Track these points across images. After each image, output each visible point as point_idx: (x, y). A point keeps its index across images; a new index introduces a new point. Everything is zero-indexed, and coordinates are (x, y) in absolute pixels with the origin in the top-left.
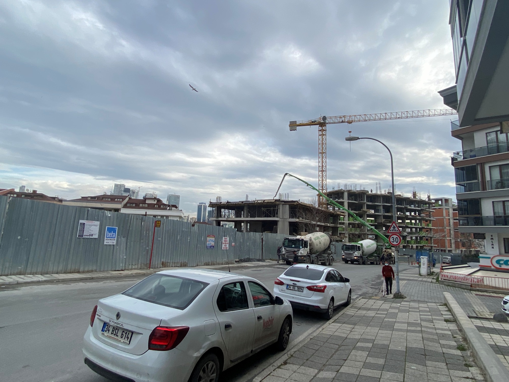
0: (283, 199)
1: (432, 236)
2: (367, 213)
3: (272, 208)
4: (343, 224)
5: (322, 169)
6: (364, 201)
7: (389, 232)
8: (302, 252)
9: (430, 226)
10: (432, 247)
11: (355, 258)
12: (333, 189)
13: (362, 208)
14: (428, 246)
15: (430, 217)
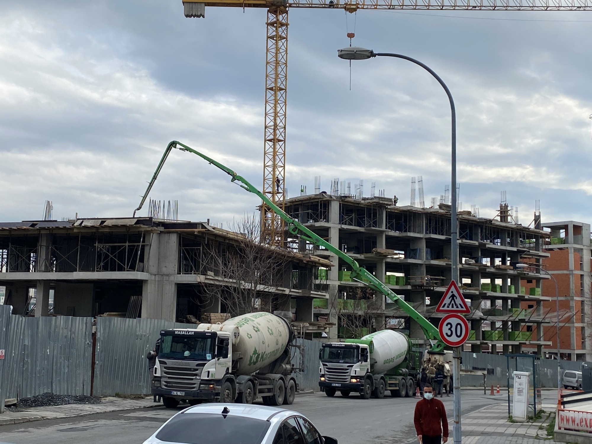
0: (162, 216)
1: (540, 320)
2: (389, 260)
3: (127, 244)
4: (325, 288)
5: (275, 135)
6: (380, 226)
7: (441, 308)
8: (212, 370)
9: (538, 295)
10: (539, 346)
11: (354, 380)
12: (302, 191)
13: (374, 245)
14: (531, 344)
15: (538, 271)
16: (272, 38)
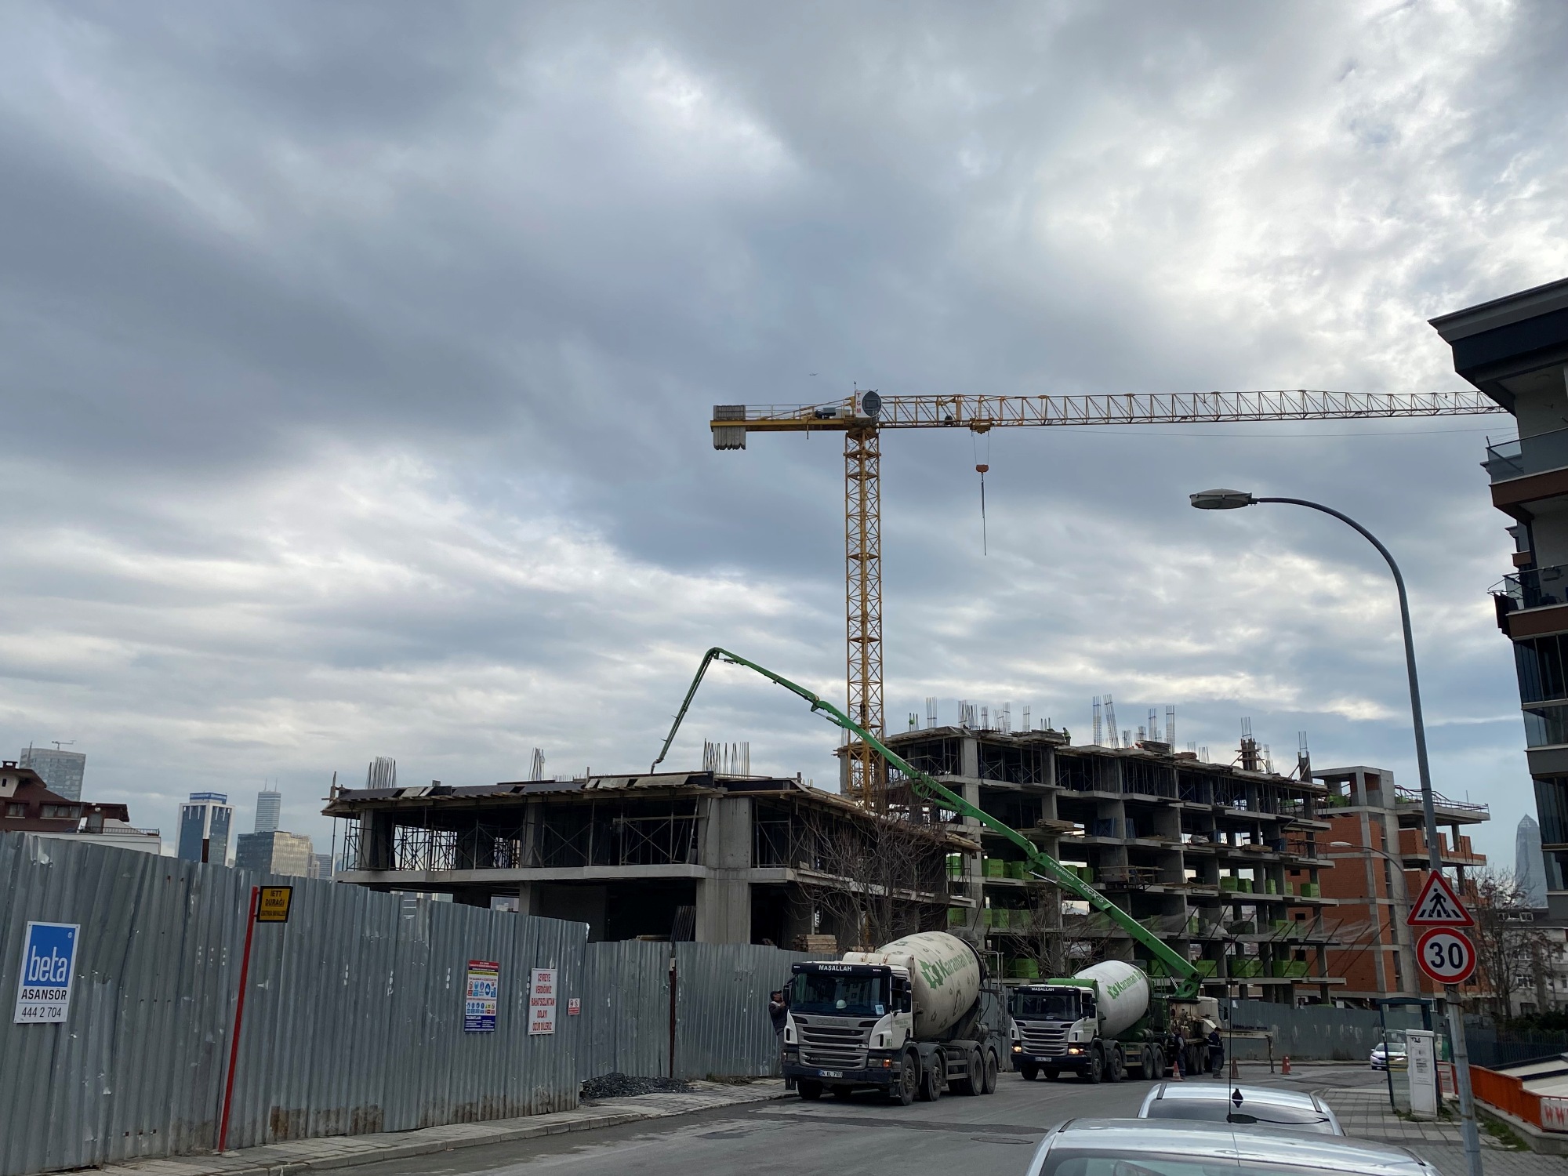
0: (726, 768)
1: (1325, 940)
2: (1064, 839)
3: (672, 817)
5: (864, 630)
6: (1047, 780)
7: (1417, 918)
8: (887, 1033)
9: (1316, 896)
10: (1324, 987)
11: (1074, 1051)
12: (911, 723)
13: (1039, 815)
14: (1310, 983)
15: (1311, 856)
16: (854, 476)
